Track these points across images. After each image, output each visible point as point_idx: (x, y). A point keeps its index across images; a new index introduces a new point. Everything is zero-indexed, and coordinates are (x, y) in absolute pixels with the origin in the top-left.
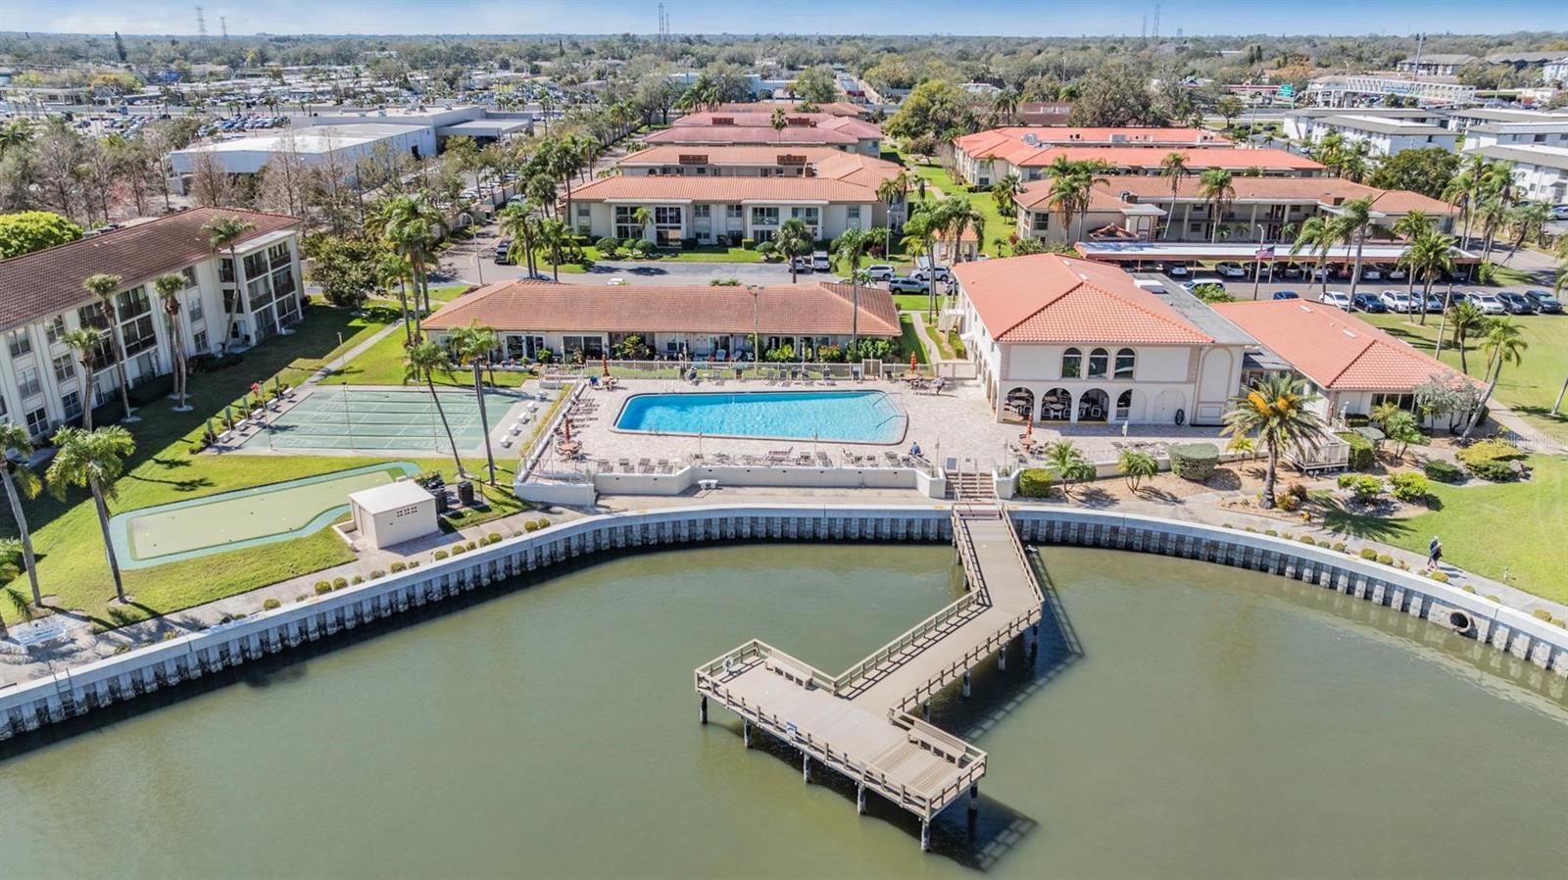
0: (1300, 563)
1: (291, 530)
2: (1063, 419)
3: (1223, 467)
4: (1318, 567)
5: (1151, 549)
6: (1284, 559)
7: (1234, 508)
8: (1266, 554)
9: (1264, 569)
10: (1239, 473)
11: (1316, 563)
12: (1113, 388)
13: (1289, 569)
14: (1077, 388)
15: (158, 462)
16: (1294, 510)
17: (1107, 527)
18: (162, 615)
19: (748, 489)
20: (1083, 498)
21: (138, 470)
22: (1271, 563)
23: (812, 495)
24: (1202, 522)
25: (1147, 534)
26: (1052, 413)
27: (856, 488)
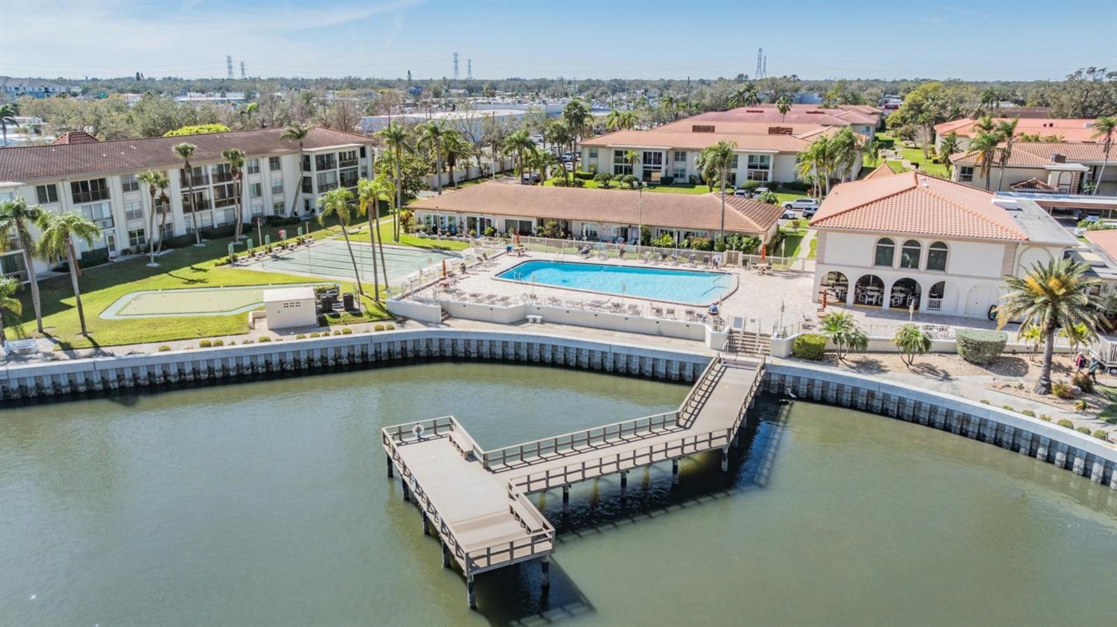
0: (1052, 445)
1: (222, 311)
2: (877, 304)
3: (1016, 356)
4: (1071, 452)
5: (905, 417)
6: (1035, 439)
7: (1006, 390)
8: (1017, 433)
9: (1015, 448)
10: (1030, 363)
11: (1069, 447)
12: (925, 279)
13: (1041, 451)
14: (890, 276)
15: (193, 268)
16: (1070, 398)
17: (863, 391)
18: (99, 347)
19: (565, 326)
20: (854, 365)
21: (176, 271)
22: (1023, 443)
23: (612, 336)
24: (962, 396)
25: (901, 402)
26: (867, 299)
27: (653, 335)
